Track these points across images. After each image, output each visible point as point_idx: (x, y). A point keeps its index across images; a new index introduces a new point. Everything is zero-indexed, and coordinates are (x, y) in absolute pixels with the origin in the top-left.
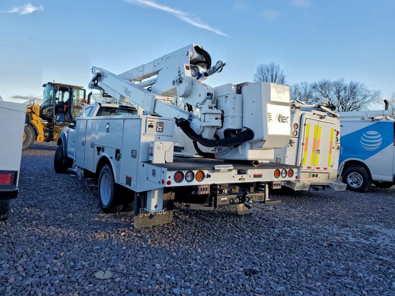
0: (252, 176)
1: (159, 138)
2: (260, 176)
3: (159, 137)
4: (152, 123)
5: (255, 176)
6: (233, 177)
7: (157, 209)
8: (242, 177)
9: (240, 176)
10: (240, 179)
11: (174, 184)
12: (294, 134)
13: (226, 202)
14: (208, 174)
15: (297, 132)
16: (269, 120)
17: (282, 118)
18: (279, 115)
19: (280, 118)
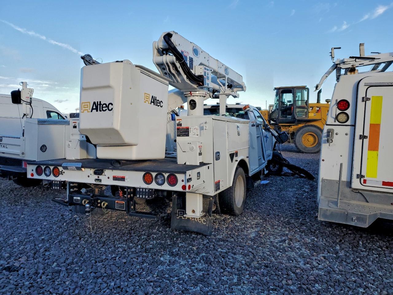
0: (111, 178)
1: (83, 137)
2: (123, 179)
5: (115, 178)
6: (89, 176)
8: (98, 177)
9: (96, 177)
10: (96, 180)
11: (36, 177)
12: (341, 120)
13: (79, 201)
14: (62, 171)
15: (347, 115)
16: (82, 111)
17: (101, 105)
18: (98, 102)
19: (99, 106)
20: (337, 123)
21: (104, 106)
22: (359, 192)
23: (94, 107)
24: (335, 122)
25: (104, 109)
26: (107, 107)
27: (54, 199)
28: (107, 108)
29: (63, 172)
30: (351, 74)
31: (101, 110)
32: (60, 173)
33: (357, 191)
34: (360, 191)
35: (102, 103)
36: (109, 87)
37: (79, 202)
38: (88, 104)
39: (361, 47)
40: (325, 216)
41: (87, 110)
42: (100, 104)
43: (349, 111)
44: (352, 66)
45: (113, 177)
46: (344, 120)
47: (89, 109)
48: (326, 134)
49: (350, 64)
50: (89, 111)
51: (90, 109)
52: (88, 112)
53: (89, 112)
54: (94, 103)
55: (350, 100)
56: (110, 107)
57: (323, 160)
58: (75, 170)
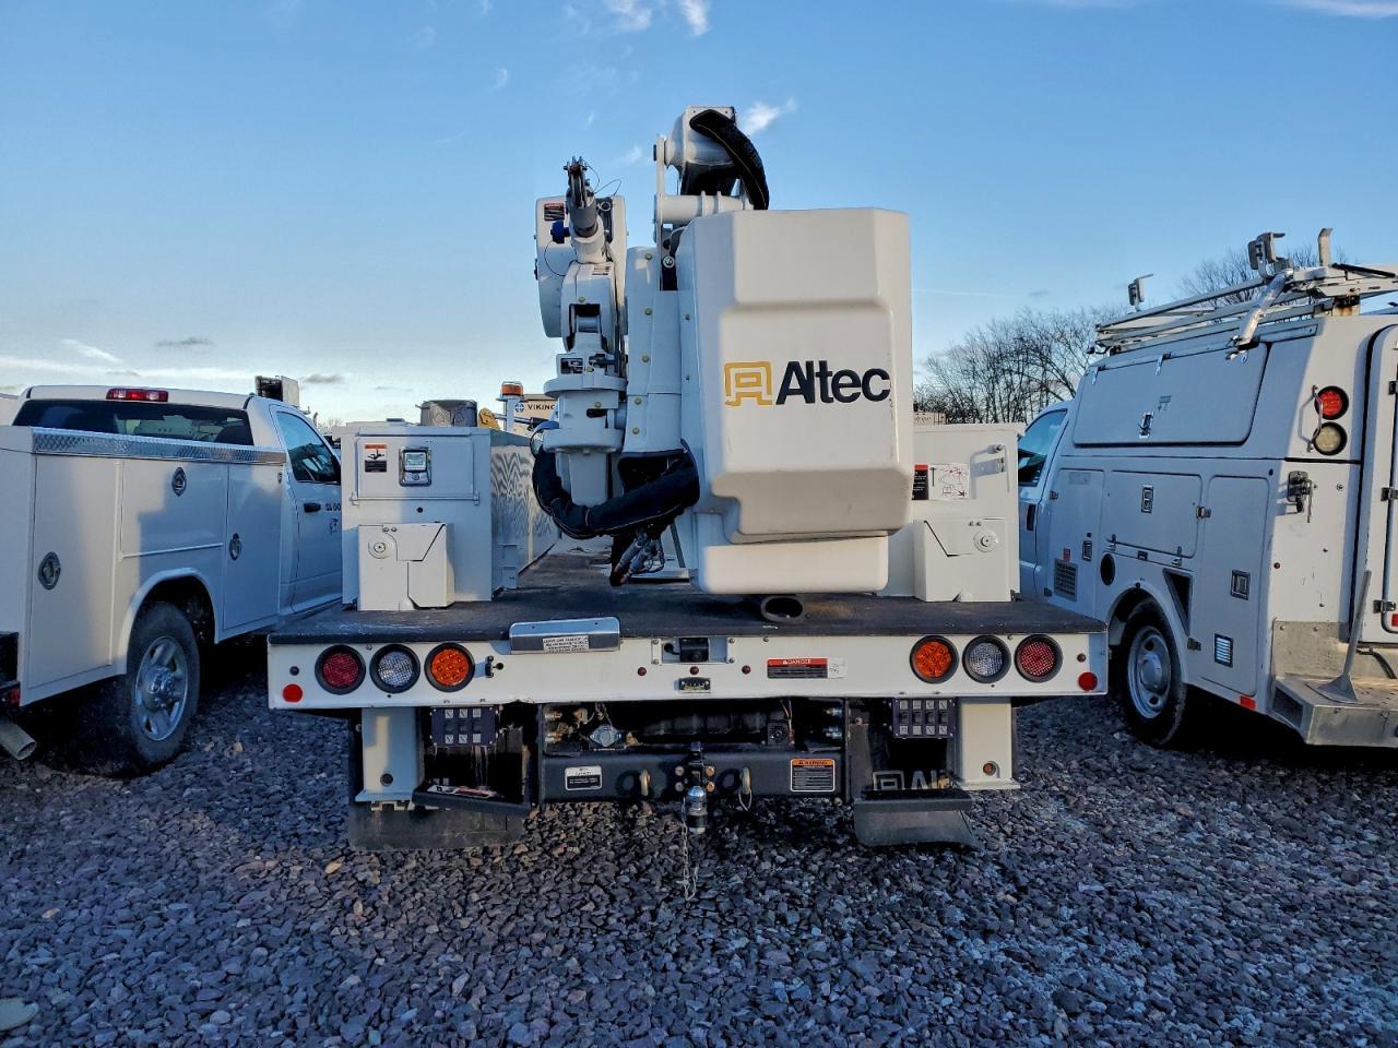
0: (760, 669)
1: (420, 510)
2: (817, 669)
3: (420, 505)
4: (381, 451)
5: (777, 670)
6: (642, 672)
7: (393, 788)
8: (694, 671)
9: (684, 670)
10: (682, 684)
11: (317, 697)
12: (1323, 447)
13: (598, 784)
14: (490, 659)
15: (1340, 431)
16: (732, 399)
17: (830, 379)
18: (809, 365)
19: (817, 381)
20: (1315, 454)
21: (846, 380)
22: (1371, 653)
23: (794, 384)
24: (1309, 449)
25: (845, 392)
26: (863, 383)
27: (424, 794)
28: (859, 390)
29: (494, 664)
30: (1341, 315)
31: (831, 395)
32: (479, 669)
33: (1367, 650)
34: (1375, 650)
35: (833, 368)
36: (871, 304)
37: (598, 788)
38: (762, 370)
39: (1323, 239)
40: (1325, 729)
41: (758, 395)
42: (824, 373)
43: (1346, 421)
44: (1351, 290)
45: (769, 666)
46: (1332, 447)
47: (764, 392)
48: (1286, 487)
49: (1337, 284)
50: (765, 397)
51: (769, 392)
52: (761, 402)
53: (770, 403)
54: (793, 367)
55: (1349, 386)
56: (876, 385)
57: (1277, 566)
58: (582, 651)
